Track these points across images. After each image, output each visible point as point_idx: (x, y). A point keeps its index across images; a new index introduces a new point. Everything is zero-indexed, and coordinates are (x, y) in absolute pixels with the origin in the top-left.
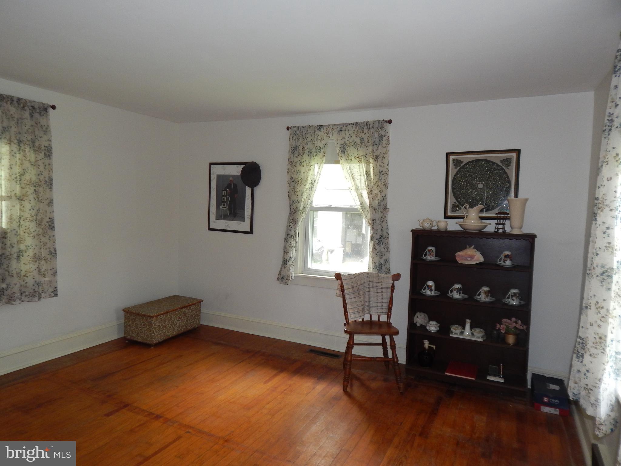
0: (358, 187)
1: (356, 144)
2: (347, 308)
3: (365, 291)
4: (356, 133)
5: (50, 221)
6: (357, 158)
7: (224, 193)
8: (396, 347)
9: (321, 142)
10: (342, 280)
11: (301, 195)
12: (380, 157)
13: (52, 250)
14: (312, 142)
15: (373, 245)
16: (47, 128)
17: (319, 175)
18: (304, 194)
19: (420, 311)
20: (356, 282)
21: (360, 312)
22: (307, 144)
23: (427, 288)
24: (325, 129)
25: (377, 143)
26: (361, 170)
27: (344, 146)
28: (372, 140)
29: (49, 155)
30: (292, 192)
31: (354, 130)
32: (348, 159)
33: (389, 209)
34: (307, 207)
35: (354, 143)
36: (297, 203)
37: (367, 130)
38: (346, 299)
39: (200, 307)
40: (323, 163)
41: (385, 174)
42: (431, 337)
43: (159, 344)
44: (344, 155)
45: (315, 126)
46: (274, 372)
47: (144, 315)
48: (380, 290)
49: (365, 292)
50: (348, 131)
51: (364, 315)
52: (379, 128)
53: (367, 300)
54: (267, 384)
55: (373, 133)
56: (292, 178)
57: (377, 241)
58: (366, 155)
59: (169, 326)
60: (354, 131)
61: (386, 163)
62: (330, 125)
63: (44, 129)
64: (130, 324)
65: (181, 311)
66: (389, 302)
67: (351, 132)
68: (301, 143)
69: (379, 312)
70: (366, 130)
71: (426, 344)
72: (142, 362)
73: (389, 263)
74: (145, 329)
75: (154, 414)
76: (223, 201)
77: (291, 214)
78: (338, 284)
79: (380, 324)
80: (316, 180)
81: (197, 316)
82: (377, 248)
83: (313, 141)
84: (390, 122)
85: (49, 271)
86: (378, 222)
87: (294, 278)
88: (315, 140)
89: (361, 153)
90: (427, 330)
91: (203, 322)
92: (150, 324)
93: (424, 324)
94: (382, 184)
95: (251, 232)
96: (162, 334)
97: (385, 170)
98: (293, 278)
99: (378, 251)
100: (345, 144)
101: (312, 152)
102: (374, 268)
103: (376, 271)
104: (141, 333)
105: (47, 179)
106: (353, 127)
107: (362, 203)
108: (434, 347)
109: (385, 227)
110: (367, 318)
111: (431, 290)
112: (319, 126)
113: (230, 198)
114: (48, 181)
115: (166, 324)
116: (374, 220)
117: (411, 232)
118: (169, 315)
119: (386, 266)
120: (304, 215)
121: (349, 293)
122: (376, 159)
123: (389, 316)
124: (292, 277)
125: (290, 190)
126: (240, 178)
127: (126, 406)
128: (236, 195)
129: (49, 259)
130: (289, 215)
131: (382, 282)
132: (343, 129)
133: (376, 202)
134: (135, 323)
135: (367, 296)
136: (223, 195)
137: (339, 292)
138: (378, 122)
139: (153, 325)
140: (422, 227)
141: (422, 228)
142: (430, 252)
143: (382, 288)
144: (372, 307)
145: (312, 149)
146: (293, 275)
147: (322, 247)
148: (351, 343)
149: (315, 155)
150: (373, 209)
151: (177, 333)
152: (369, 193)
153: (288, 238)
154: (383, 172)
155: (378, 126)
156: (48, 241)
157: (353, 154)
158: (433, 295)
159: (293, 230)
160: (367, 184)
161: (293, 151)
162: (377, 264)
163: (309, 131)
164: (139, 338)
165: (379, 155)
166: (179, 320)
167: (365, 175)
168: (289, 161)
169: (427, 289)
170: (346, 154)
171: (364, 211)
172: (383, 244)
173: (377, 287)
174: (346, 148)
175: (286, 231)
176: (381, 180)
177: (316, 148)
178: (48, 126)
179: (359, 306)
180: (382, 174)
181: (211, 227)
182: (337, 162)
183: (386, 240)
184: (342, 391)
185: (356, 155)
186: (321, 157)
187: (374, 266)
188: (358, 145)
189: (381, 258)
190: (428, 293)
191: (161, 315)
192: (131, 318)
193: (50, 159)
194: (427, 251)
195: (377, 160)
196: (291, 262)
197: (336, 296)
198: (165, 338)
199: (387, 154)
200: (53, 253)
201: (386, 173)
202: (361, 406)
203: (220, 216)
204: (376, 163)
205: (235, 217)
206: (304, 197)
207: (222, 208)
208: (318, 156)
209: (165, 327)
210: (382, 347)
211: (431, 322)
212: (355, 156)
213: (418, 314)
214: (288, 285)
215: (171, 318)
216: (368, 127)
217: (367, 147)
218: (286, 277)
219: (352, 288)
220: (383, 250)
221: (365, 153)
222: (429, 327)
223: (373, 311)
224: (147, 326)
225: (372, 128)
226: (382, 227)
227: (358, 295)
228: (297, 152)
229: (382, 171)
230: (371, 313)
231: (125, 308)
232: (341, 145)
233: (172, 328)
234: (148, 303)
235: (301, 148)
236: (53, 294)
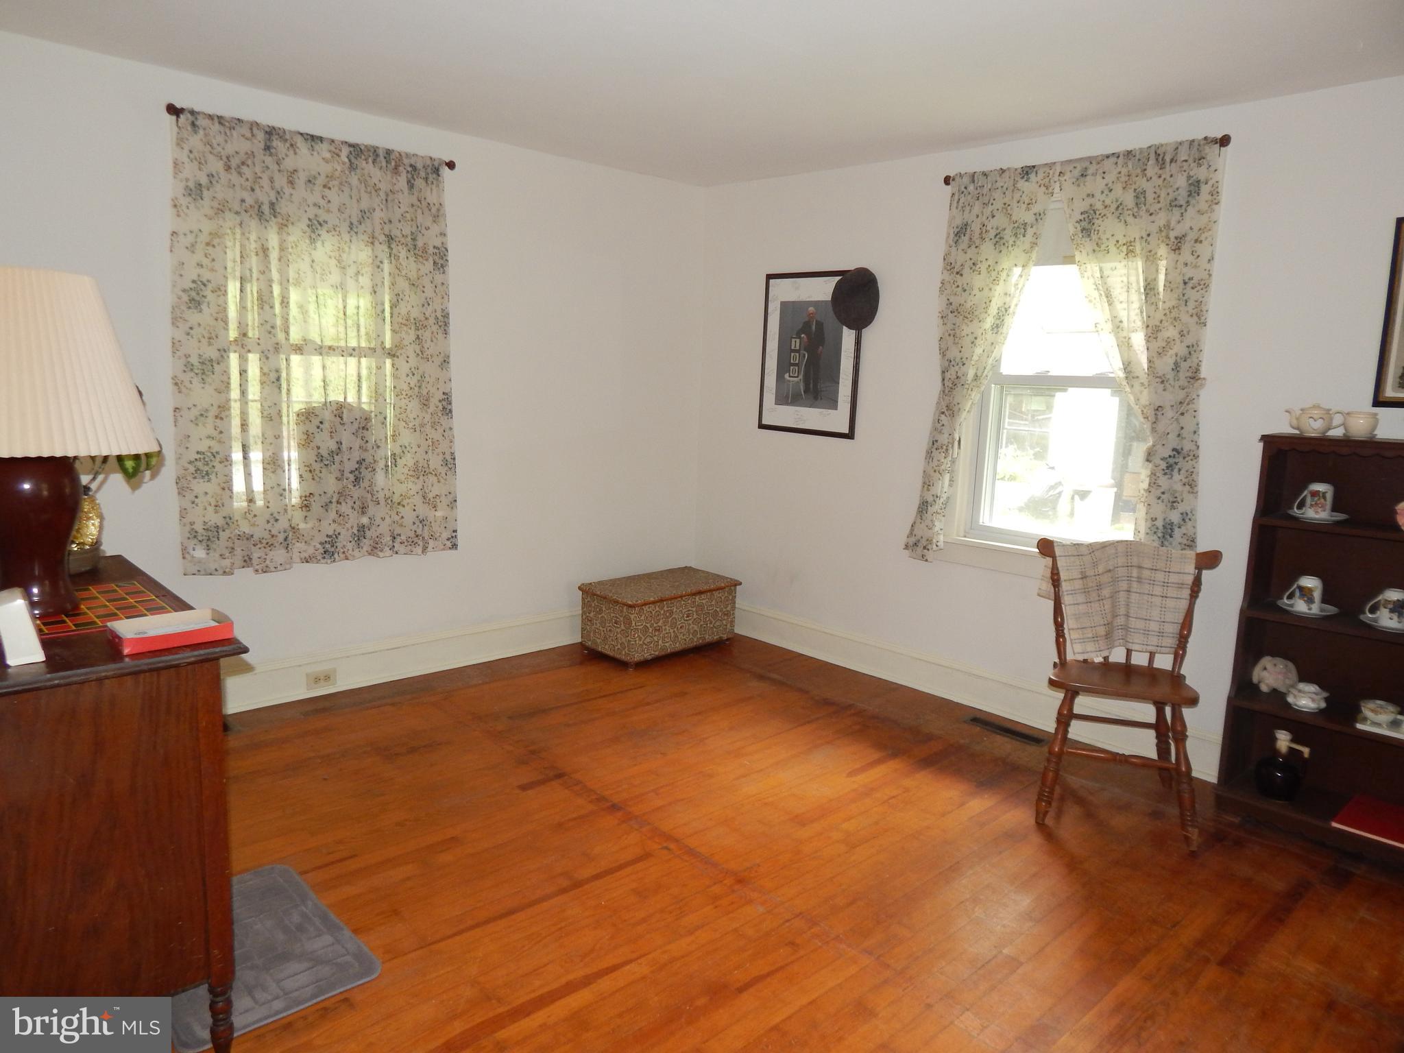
0: (1121, 322)
1: (1123, 209)
2: (1065, 626)
3: (1118, 590)
4: (1124, 179)
5: (444, 400)
6: (1124, 244)
7: (796, 344)
8: (1187, 736)
9: (1028, 209)
10: (1056, 557)
11: (971, 345)
12: (1188, 238)
13: (448, 457)
14: (1005, 211)
15: (1152, 473)
16: (438, 210)
17: (1020, 295)
18: (977, 342)
19: (1273, 654)
20: (1095, 564)
21: (1098, 639)
22: (993, 216)
23: (1297, 593)
24: (1041, 175)
25: (1182, 202)
26: (1133, 279)
27: (1090, 217)
28: (1168, 194)
29: (442, 265)
30: (948, 337)
31: (1120, 173)
32: (1099, 249)
33: (1204, 379)
34: (984, 375)
35: (1118, 207)
36: (960, 364)
37: (1157, 169)
38: (1063, 606)
39: (735, 596)
40: (1031, 263)
41: (1199, 284)
42: (1299, 725)
43: (644, 665)
44: (1088, 240)
45: (1016, 169)
46: (876, 755)
47: (617, 602)
48: (1158, 590)
49: (1116, 592)
50: (1103, 175)
51: (1111, 647)
52: (1191, 161)
53: (1122, 611)
54: (853, 779)
55: (1171, 176)
56: (951, 304)
57: (1163, 465)
58: (1149, 235)
59: (665, 629)
60: (1119, 175)
61: (1205, 256)
62: (1055, 163)
63: (434, 210)
64: (591, 618)
65: (693, 600)
66: (1181, 621)
67: (1110, 178)
68: (978, 216)
69: (1152, 645)
70: (1152, 170)
71: (1283, 740)
72: (604, 696)
73: (1195, 521)
74: (619, 630)
75: (607, 800)
76: (792, 361)
77: (944, 392)
78: (1045, 566)
79: (1151, 674)
80: (1009, 307)
81: (727, 614)
82: (1163, 481)
83: (1009, 207)
84: (1224, 141)
85: (443, 499)
86: (1170, 413)
87: (942, 546)
88: (1014, 204)
89: (1135, 229)
90: (1288, 705)
91: (740, 630)
92: (628, 622)
93: (1283, 690)
94: (1188, 312)
95: (850, 435)
96: (652, 645)
97: (1198, 275)
98: (941, 544)
99: (1162, 490)
100: (1094, 210)
101: (1005, 237)
102: (1147, 534)
103: (1154, 540)
104: (611, 638)
105: (439, 314)
106: (1116, 163)
107: (1129, 363)
108: (1306, 751)
109: (1189, 428)
110: (1118, 656)
111: (1310, 601)
112: (1028, 169)
113: (807, 355)
114: (440, 317)
115: (660, 624)
116: (1160, 409)
117: (1260, 441)
118: (667, 607)
119: (1183, 530)
120: (975, 396)
121: (1072, 590)
122: (1177, 246)
123: (1179, 658)
124: (938, 544)
125: (944, 334)
126: (830, 308)
127: (559, 776)
128: (821, 347)
129: (443, 474)
130: (940, 394)
131: (1167, 570)
132: (1090, 172)
133: (1168, 361)
134: (600, 616)
135: (1124, 603)
136: (793, 348)
137: (1047, 587)
138: (1190, 144)
139: (634, 624)
140: (1298, 428)
141: (1297, 432)
142: (1316, 499)
143: (1165, 584)
144: (1132, 630)
145: (1005, 229)
146: (941, 538)
147: (1060, 483)
148: (1065, 712)
149: (1011, 242)
150: (1159, 379)
151: (684, 646)
152: (1150, 337)
153: (934, 450)
154: (1195, 281)
155: (1189, 155)
156: (441, 438)
157: (1113, 235)
158: (1316, 615)
159: (946, 431)
160: (1145, 314)
161: (956, 235)
162: (1160, 523)
163: (999, 184)
164: (607, 647)
165: (1186, 234)
166: (689, 620)
167: (1142, 290)
168: (946, 262)
169: (1300, 598)
170: (1094, 237)
171: (1132, 386)
172: (1181, 472)
173: (1153, 582)
174: (1095, 221)
175: (931, 434)
176: (1186, 302)
177: (1016, 225)
178: (441, 204)
179: (1097, 626)
180: (1190, 284)
181: (764, 422)
182: (1069, 260)
183: (1190, 462)
184: (1032, 821)
185: (1120, 237)
186: (1027, 246)
187: (1150, 528)
188: (1128, 210)
189: (1173, 508)
190: (1300, 606)
191: (650, 604)
192: (593, 605)
193: (443, 273)
194: (1306, 496)
195: (1179, 249)
196: (936, 508)
197: (1039, 595)
198: (657, 653)
199: (1210, 230)
200: (450, 463)
201: (1202, 283)
202: (1072, 865)
203: (784, 398)
204: (1175, 257)
205: (816, 398)
206: (978, 351)
207: (788, 378)
208: (1018, 246)
209: (659, 630)
210: (1155, 735)
211: (1302, 686)
212: (1118, 241)
213: (1266, 661)
214: (926, 560)
215: (672, 613)
216: (1160, 160)
217: (1151, 214)
218: (924, 542)
219: (1082, 578)
220: (1178, 487)
221: (1146, 231)
222: (1295, 696)
223: (1136, 641)
224: (622, 625)
225: (1171, 162)
226: (1182, 428)
227: (1097, 598)
228: (966, 239)
229: (1190, 279)
230: (1131, 646)
231: (583, 584)
232: (1081, 214)
233: (673, 634)
234: (629, 578)
235: (976, 227)
236: (449, 544)
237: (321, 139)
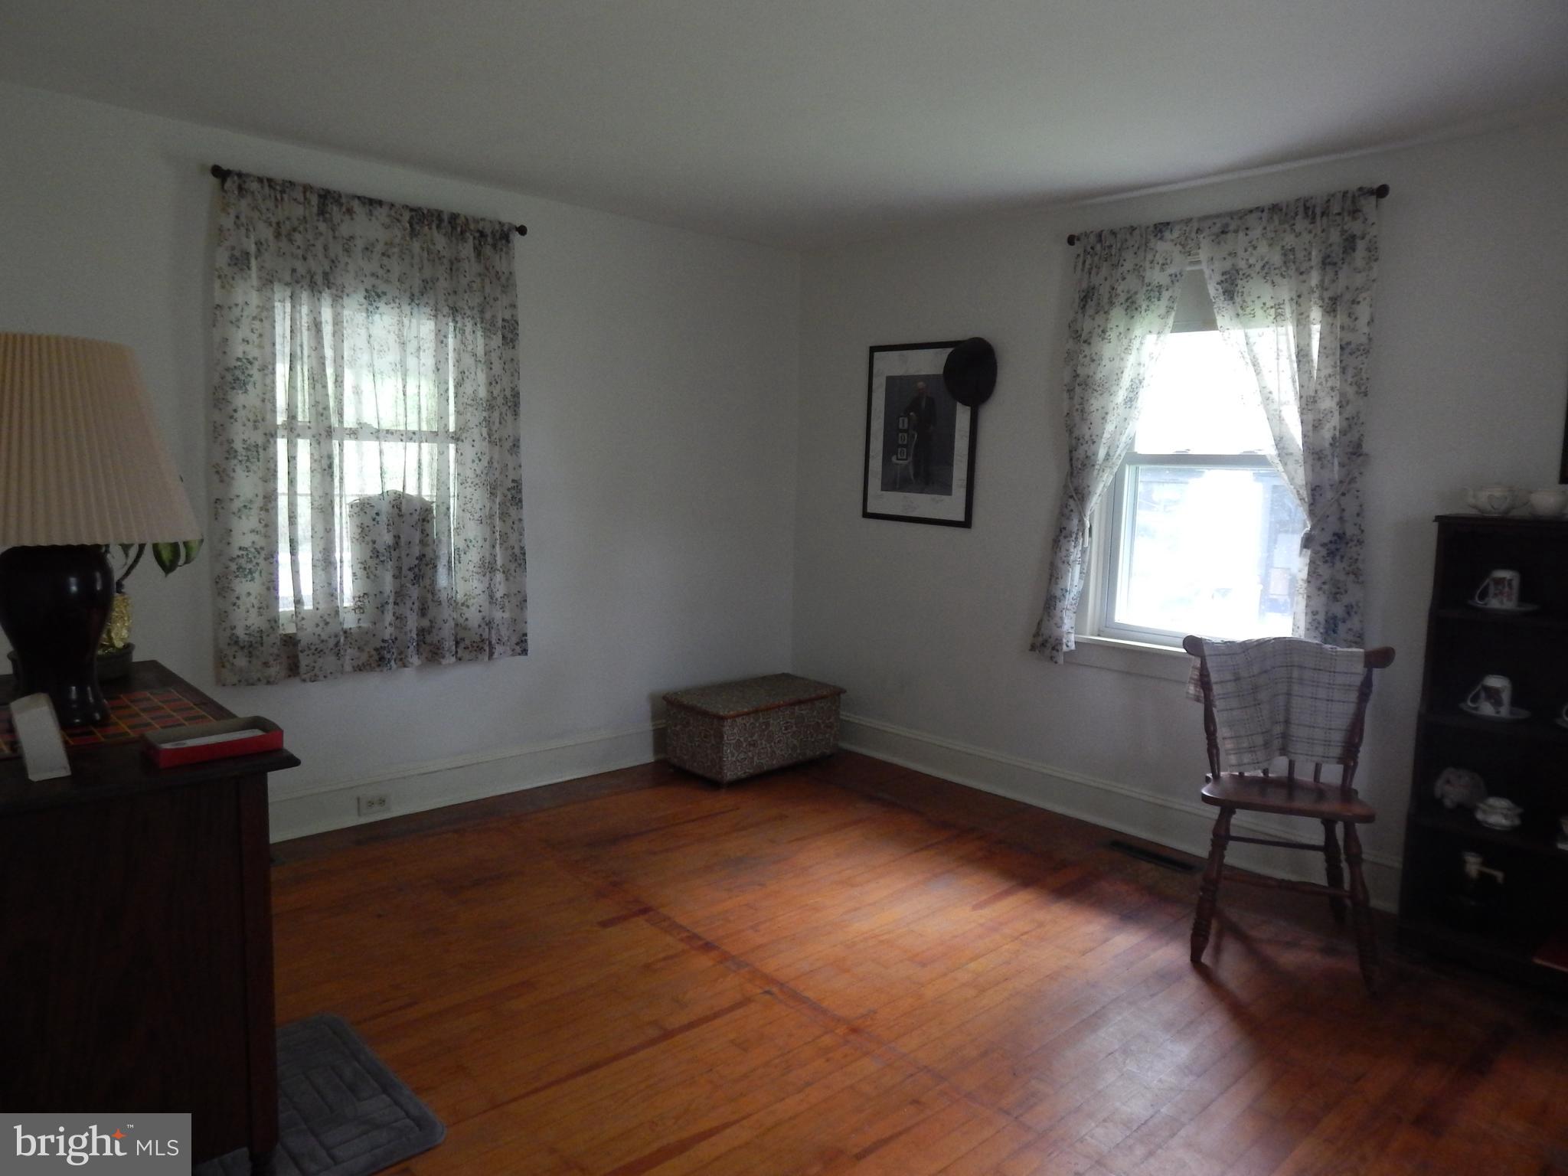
0: (1270, 393)
1: (1269, 268)
2: (1218, 735)
3: (1275, 693)
4: (1270, 235)
5: (513, 488)
6: (1272, 307)
7: (903, 423)
8: (1362, 860)
9: (1162, 270)
10: (1205, 656)
11: (1101, 421)
12: (1344, 299)
13: (517, 551)
14: (1139, 272)
15: (1311, 561)
16: (508, 279)
17: (1155, 365)
18: (1108, 418)
19: (1458, 765)
20: (1249, 665)
21: (1256, 749)
22: (1124, 279)
23: (1483, 695)
24: (1176, 234)
25: (1337, 259)
26: (1283, 345)
27: (1233, 278)
28: (1320, 250)
29: (512, 339)
30: (1075, 413)
31: (1265, 229)
32: (1242, 314)
33: (1368, 454)
34: (1118, 454)
35: (1263, 266)
36: (1090, 443)
37: (1306, 224)
38: (1214, 710)
39: (839, 707)
40: (1167, 330)
41: (1358, 351)
42: (1489, 844)
44: (1231, 302)
45: (1148, 226)
47: (707, 714)
48: (1322, 693)
49: (1274, 696)
50: (1245, 231)
51: (1269, 759)
52: (1345, 214)
53: (1281, 717)
54: (981, 912)
55: (1323, 231)
56: (1078, 376)
57: (1324, 552)
58: (1299, 296)
59: (762, 744)
60: (1264, 231)
61: (1363, 319)
62: (1191, 219)
63: (503, 279)
64: (677, 731)
65: (792, 710)
66: (1350, 728)
67: (1254, 235)
68: (1106, 279)
69: (1318, 756)
70: (1301, 225)
71: (1473, 864)
72: (694, 820)
73: (1362, 614)
74: (709, 745)
75: (699, 938)
76: (900, 442)
77: (1071, 473)
78: (1193, 669)
79: (1317, 790)
80: (1144, 379)
81: (830, 726)
82: (1325, 569)
83: (1141, 269)
84: (1382, 191)
85: (511, 598)
86: (1329, 494)
87: (1073, 647)
88: (1147, 266)
90: (1477, 823)
92: (719, 735)
93: (1468, 804)
94: (1346, 380)
95: (966, 524)
96: (746, 762)
97: (1357, 339)
98: (1072, 645)
99: (1324, 580)
100: (1236, 270)
101: (1137, 301)
102: (1308, 629)
103: (1315, 637)
104: (700, 754)
105: (508, 393)
106: (1260, 218)
107: (1282, 438)
108: (1499, 875)
109: (1352, 509)
110: (1279, 767)
111: (1498, 704)
112: (1162, 226)
113: (916, 436)
114: (509, 397)
115: (755, 738)
116: (1318, 489)
117: (1435, 521)
118: (763, 719)
119: (1349, 624)
120: (1107, 477)
121: (1224, 694)
122: (1331, 307)
123: (1349, 771)
124: (1069, 644)
125: (1070, 410)
126: (943, 383)
127: (645, 911)
128: (932, 427)
129: (512, 572)
130: (1066, 476)
131: (1332, 670)
132: (1232, 227)
133: (1327, 434)
134: (687, 730)
135: (1283, 707)
136: (901, 426)
137: (1195, 690)
138: (1344, 196)
139: (726, 736)
140: (1477, 508)
141: (1476, 512)
142: (1501, 587)
143: (1331, 686)
144: (1294, 739)
145: (1137, 293)
146: (1072, 638)
148: (1221, 834)
149: (1144, 307)
150: (1315, 456)
152: (1304, 409)
153: (1061, 538)
154: (1353, 346)
155: (1343, 208)
156: (510, 531)
157: (1259, 297)
158: (1505, 719)
159: (1075, 517)
160: (1297, 383)
161: (1081, 300)
162: (1321, 617)
163: (1131, 243)
164: (695, 764)
165: (1341, 295)
166: (786, 731)
167: (1294, 357)
168: (1072, 330)
169: (1485, 700)
170: (1238, 299)
171: (1286, 464)
172: (1344, 559)
173: (1316, 684)
174: (1238, 281)
175: (1055, 519)
176: (1344, 369)
177: (1150, 288)
178: (511, 273)
179: (1254, 734)
180: (1347, 351)
181: (870, 510)
182: (1209, 324)
183: (1354, 548)
184: (1187, 959)
185: (1267, 299)
186: (1163, 310)
187: (1310, 623)
188: (1275, 269)
189: (1336, 600)
190: (1487, 709)
191: (743, 715)
192: (679, 717)
193: (513, 348)
194: (1488, 583)
195: (1335, 311)
196: (1066, 603)
197: (1187, 697)
198: (751, 771)
199: (1368, 289)
200: (519, 558)
201: (1361, 348)
202: (1237, 1011)
203: (892, 483)
204: (1330, 320)
205: (927, 483)
206: (1110, 427)
207: (896, 461)
208: (1153, 311)
209: (754, 745)
210: (1324, 859)
211: (1491, 800)
212: (1264, 304)
213: (1450, 773)
214: (1056, 663)
215: (766, 726)
216: (1310, 213)
217: (1302, 274)
218: (1052, 642)
219: (1235, 680)
220: (1341, 577)
221: (1297, 291)
222: (1485, 812)
223: (1299, 751)
224: (713, 740)
225: (1322, 216)
226: (1343, 510)
227: (1253, 703)
228: (1093, 304)
229: (1349, 343)
230: (1292, 757)
231: (668, 694)
232: (1223, 274)
233: (769, 750)
234: (719, 686)
235: (1104, 290)
236: (518, 649)
237: (380, 203)
